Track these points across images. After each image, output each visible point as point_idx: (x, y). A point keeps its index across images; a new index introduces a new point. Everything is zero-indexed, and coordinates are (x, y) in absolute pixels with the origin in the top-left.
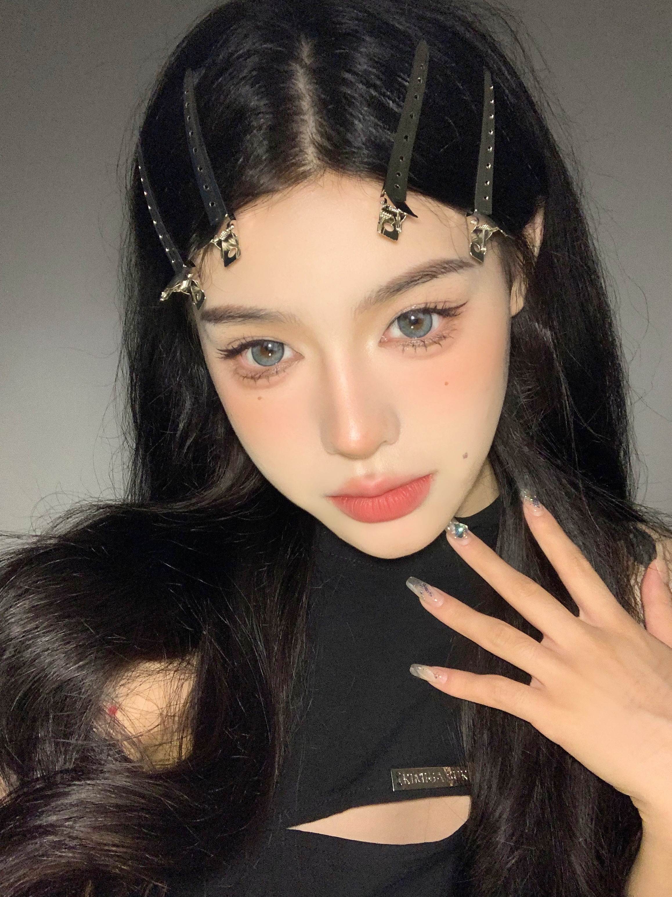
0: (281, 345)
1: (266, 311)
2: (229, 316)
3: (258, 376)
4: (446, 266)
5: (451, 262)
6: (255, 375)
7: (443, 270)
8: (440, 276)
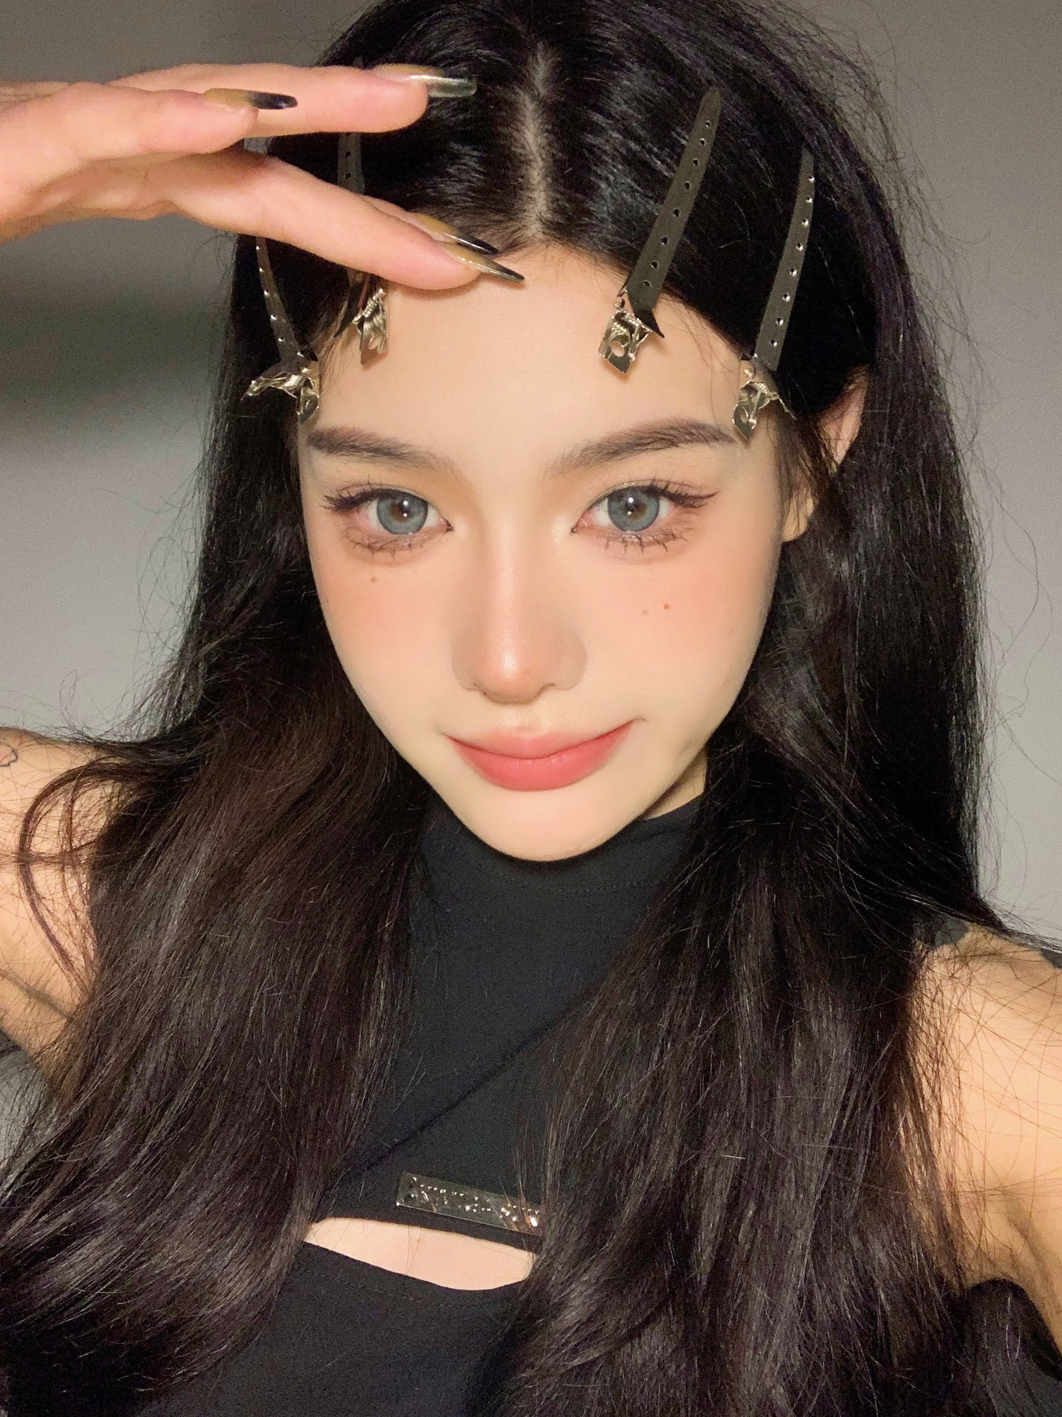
0: (425, 504)
1: (410, 449)
2: (353, 447)
3: (378, 545)
4: (694, 431)
5: (703, 427)
6: (375, 543)
7: (688, 437)
8: (682, 445)
